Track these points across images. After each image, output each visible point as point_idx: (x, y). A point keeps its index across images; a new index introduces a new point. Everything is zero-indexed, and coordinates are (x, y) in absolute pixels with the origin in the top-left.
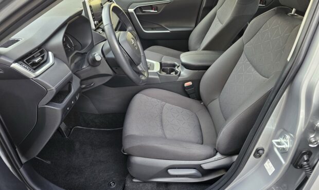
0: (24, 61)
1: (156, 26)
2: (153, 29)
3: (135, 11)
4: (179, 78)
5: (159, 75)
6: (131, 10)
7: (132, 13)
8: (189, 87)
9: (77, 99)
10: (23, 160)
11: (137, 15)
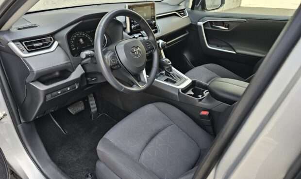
0: (23, 43)
1: (225, 44)
2: (218, 46)
3: (204, 24)
4: (200, 103)
5: (179, 93)
6: (200, 24)
7: (200, 26)
8: (203, 117)
9: (77, 87)
10: (22, 121)
11: (205, 29)
